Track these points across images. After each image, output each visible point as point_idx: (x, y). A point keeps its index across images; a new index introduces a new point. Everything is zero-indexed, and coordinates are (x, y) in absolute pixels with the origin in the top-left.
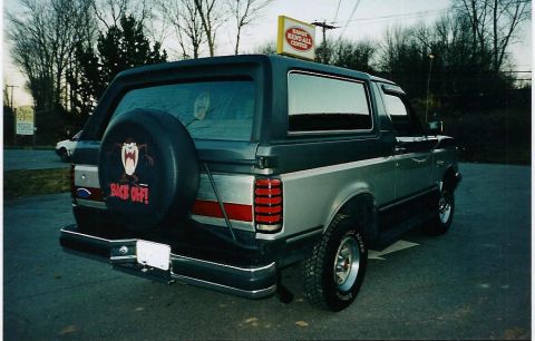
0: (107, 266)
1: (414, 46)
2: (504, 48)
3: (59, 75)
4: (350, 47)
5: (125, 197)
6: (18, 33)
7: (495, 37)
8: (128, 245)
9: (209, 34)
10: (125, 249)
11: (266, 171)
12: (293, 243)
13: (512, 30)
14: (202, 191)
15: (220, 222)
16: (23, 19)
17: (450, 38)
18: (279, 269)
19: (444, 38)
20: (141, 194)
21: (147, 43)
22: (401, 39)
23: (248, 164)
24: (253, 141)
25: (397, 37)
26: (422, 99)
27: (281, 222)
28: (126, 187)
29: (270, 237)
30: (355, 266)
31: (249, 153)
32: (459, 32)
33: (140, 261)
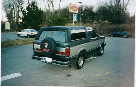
0: (40, 62)
1: (104, 6)
2: (126, 7)
3: (14, 13)
4: (88, 7)
5: (45, 51)
6: (4, 2)
7: (124, 4)
8: (44, 58)
9: (52, 4)
10: (43, 59)
11: (67, 47)
12: (72, 58)
13: (128, 3)
14: (57, 50)
15: (60, 55)
17: (113, 4)
18: (69, 62)
19: (111, 4)
20: (48, 51)
21: (38, 8)
22: (101, 4)
23: (65, 46)
24: (65, 42)
25: (100, 4)
26: (105, 21)
27: (70, 55)
28: (45, 50)
29: (68, 57)
30: (82, 62)
31: (65, 44)
32: (115, 3)
33: (46, 61)
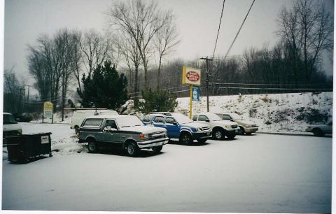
3: (58, 80)
9: (144, 60)
16: (39, 50)
